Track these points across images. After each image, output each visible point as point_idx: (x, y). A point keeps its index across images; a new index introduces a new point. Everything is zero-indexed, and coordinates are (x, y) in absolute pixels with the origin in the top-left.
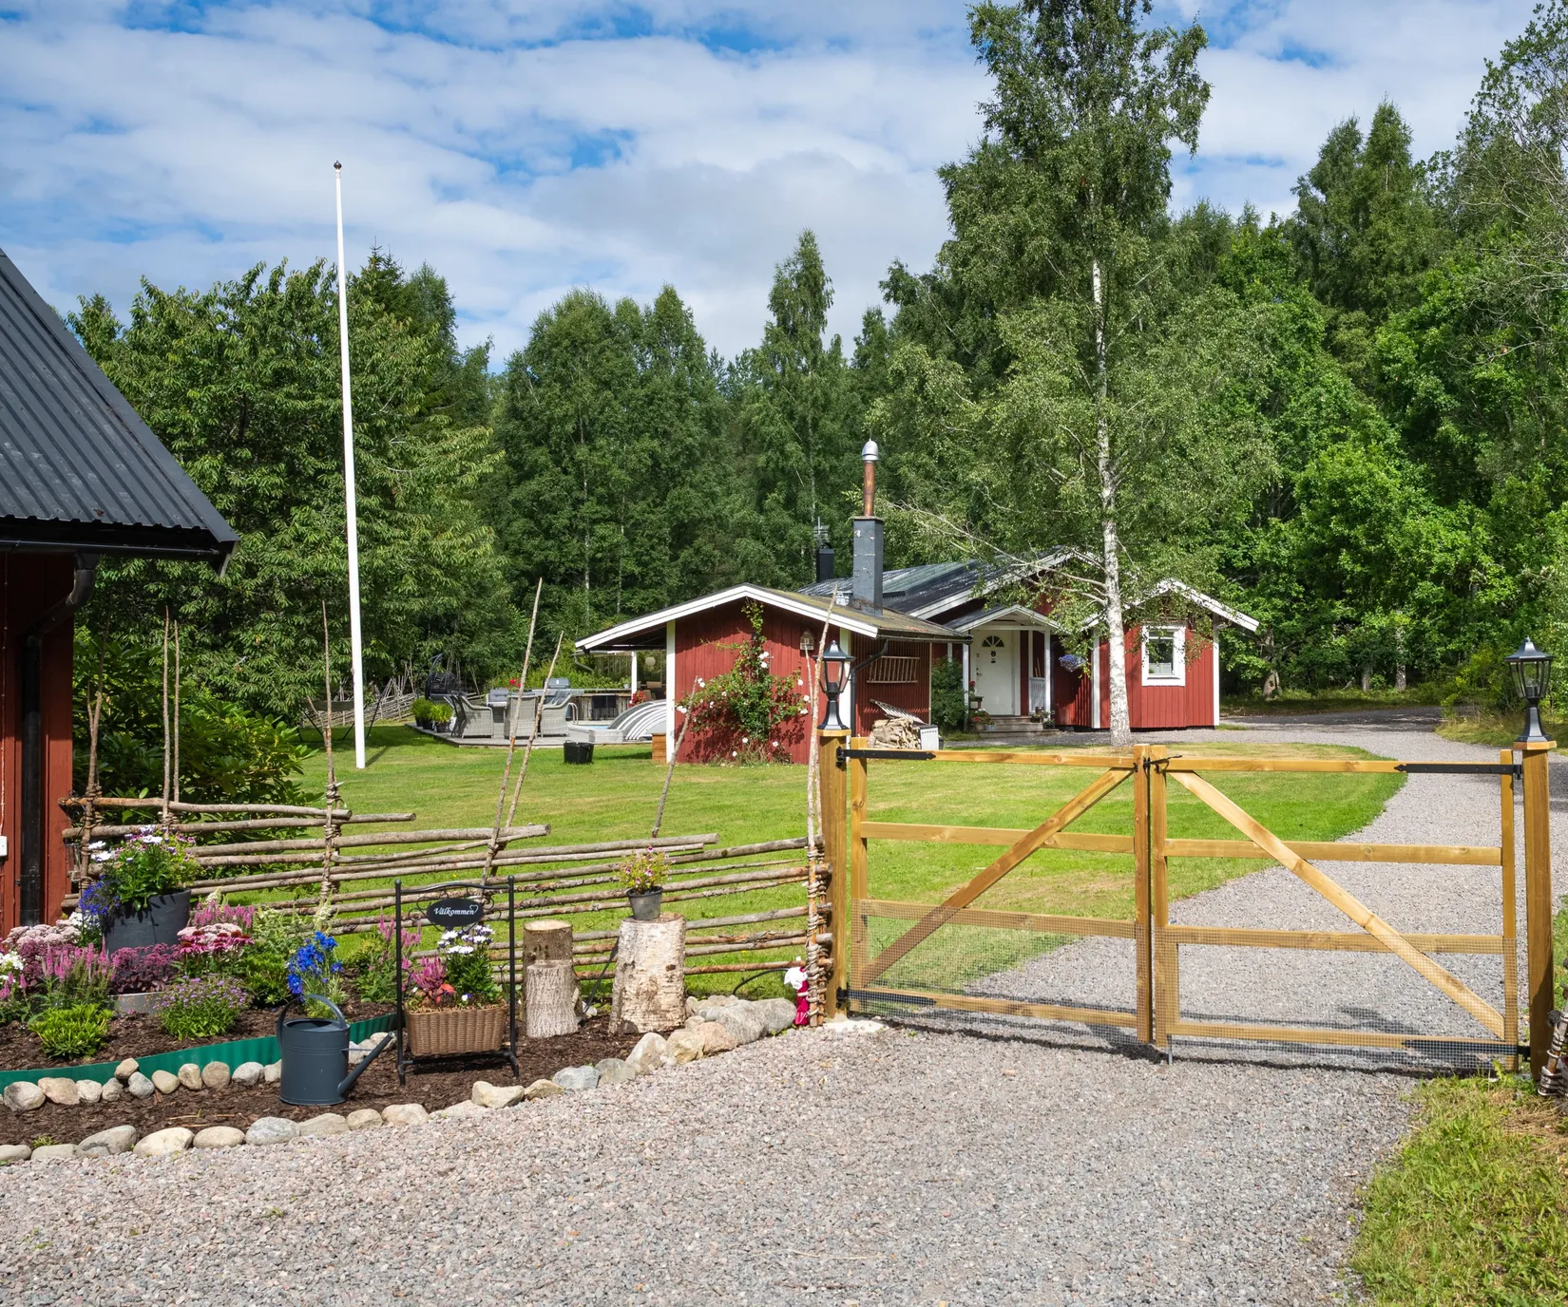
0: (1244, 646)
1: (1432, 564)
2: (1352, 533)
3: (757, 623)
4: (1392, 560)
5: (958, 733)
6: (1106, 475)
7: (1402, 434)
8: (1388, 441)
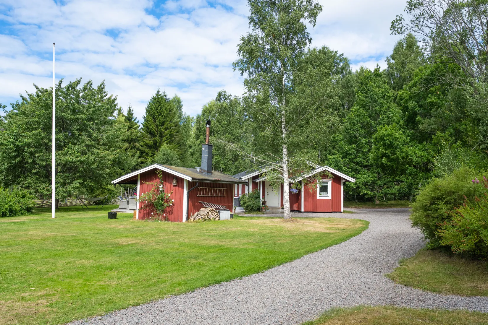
0: (365, 188)
1: (413, 162)
2: (387, 152)
3: (160, 176)
4: (399, 160)
5: (257, 212)
6: (284, 130)
7: (405, 122)
8: (400, 123)
